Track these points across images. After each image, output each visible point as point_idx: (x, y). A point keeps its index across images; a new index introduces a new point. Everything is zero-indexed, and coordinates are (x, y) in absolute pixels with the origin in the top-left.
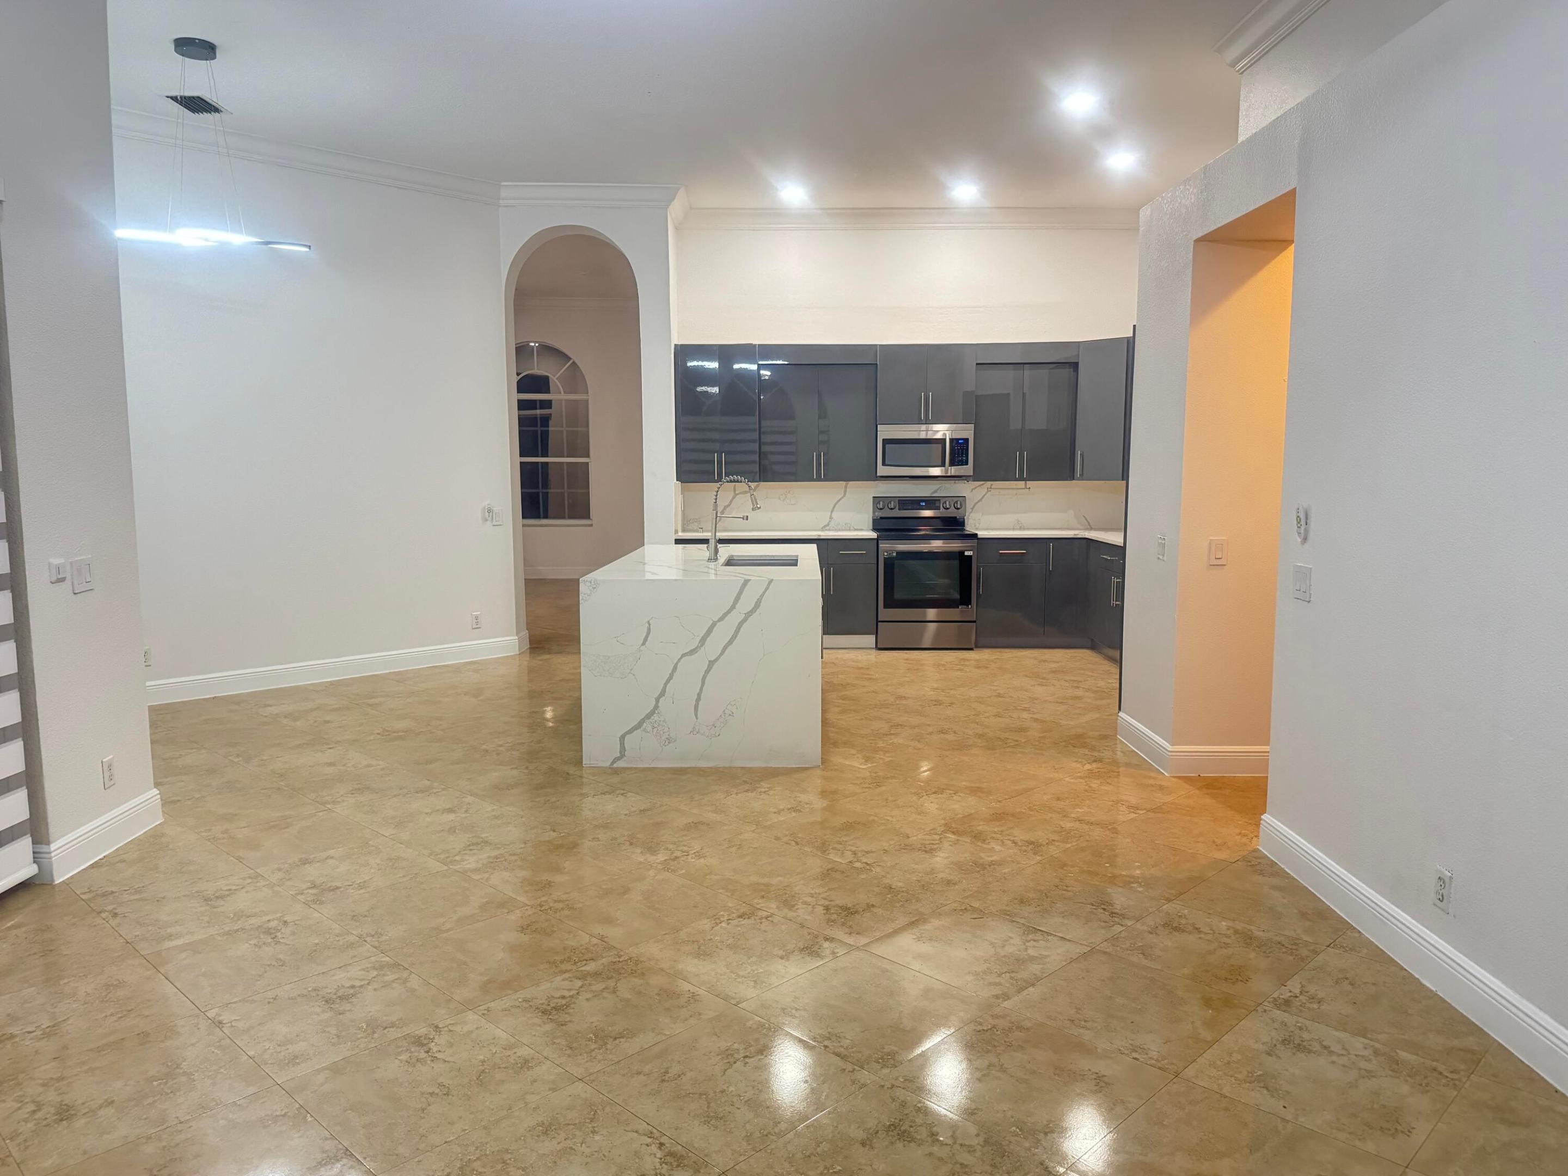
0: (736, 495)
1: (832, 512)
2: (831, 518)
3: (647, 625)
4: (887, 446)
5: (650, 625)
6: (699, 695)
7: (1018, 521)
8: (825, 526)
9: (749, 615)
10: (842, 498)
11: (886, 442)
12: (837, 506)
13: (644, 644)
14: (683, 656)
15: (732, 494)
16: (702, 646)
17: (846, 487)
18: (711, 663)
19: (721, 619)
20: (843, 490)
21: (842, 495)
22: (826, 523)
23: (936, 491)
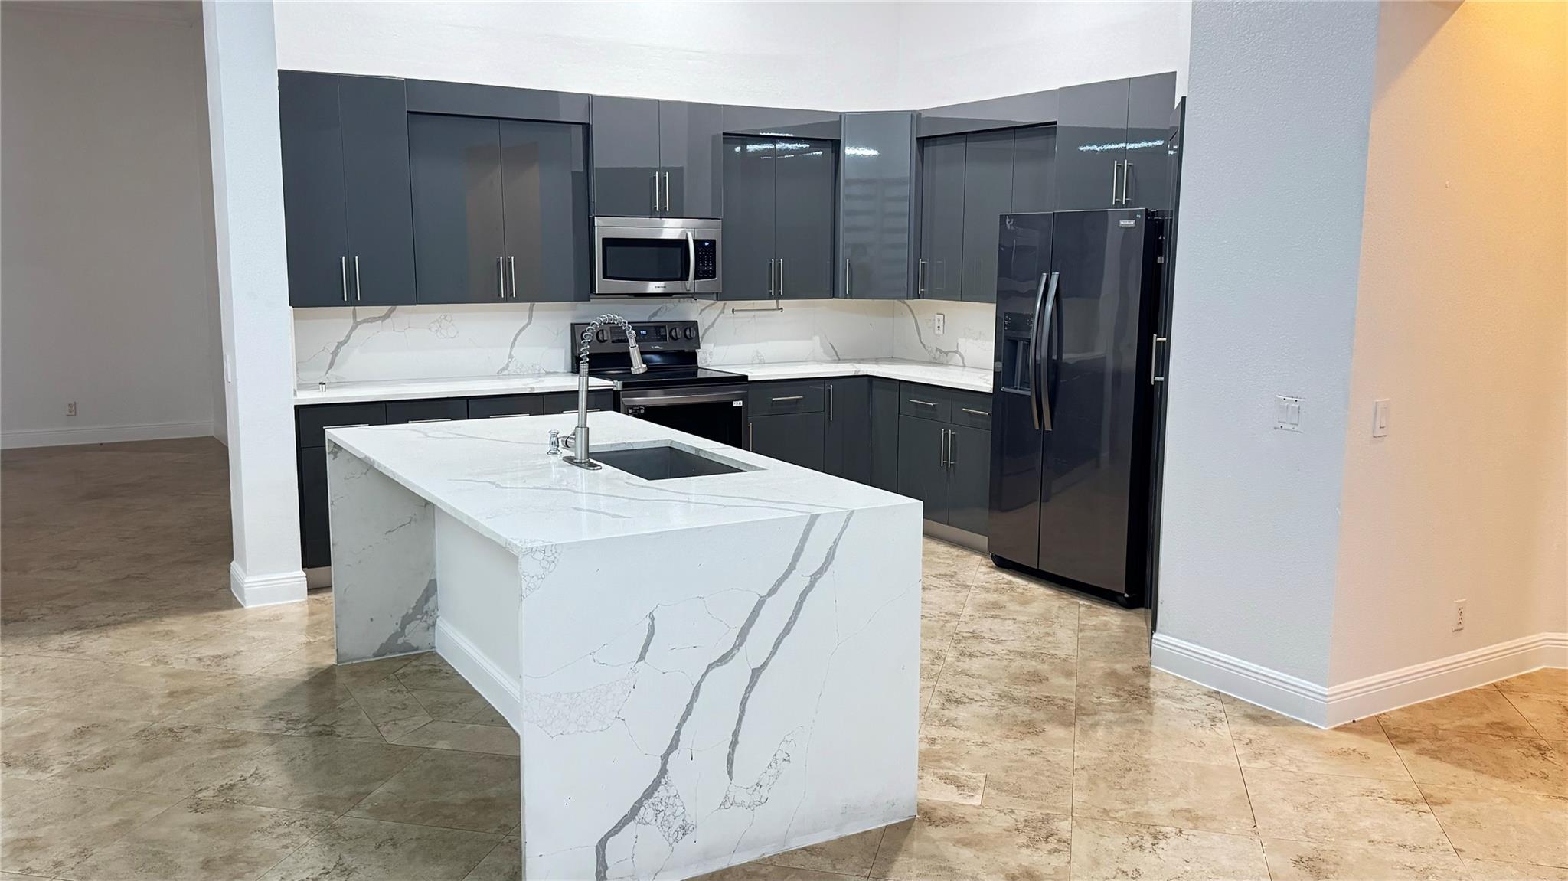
0: (356, 325)
1: (512, 347)
2: (511, 356)
3: (649, 621)
4: (608, 249)
5: (653, 619)
6: (735, 735)
7: (758, 352)
8: (502, 370)
9: (815, 578)
10: (527, 325)
11: (607, 242)
12: (518, 338)
13: (641, 658)
14: (710, 667)
15: (351, 322)
16: (741, 644)
17: (531, 310)
18: (756, 673)
19: (773, 591)
20: (527, 313)
21: (526, 322)
22: (504, 365)
23: (655, 314)
